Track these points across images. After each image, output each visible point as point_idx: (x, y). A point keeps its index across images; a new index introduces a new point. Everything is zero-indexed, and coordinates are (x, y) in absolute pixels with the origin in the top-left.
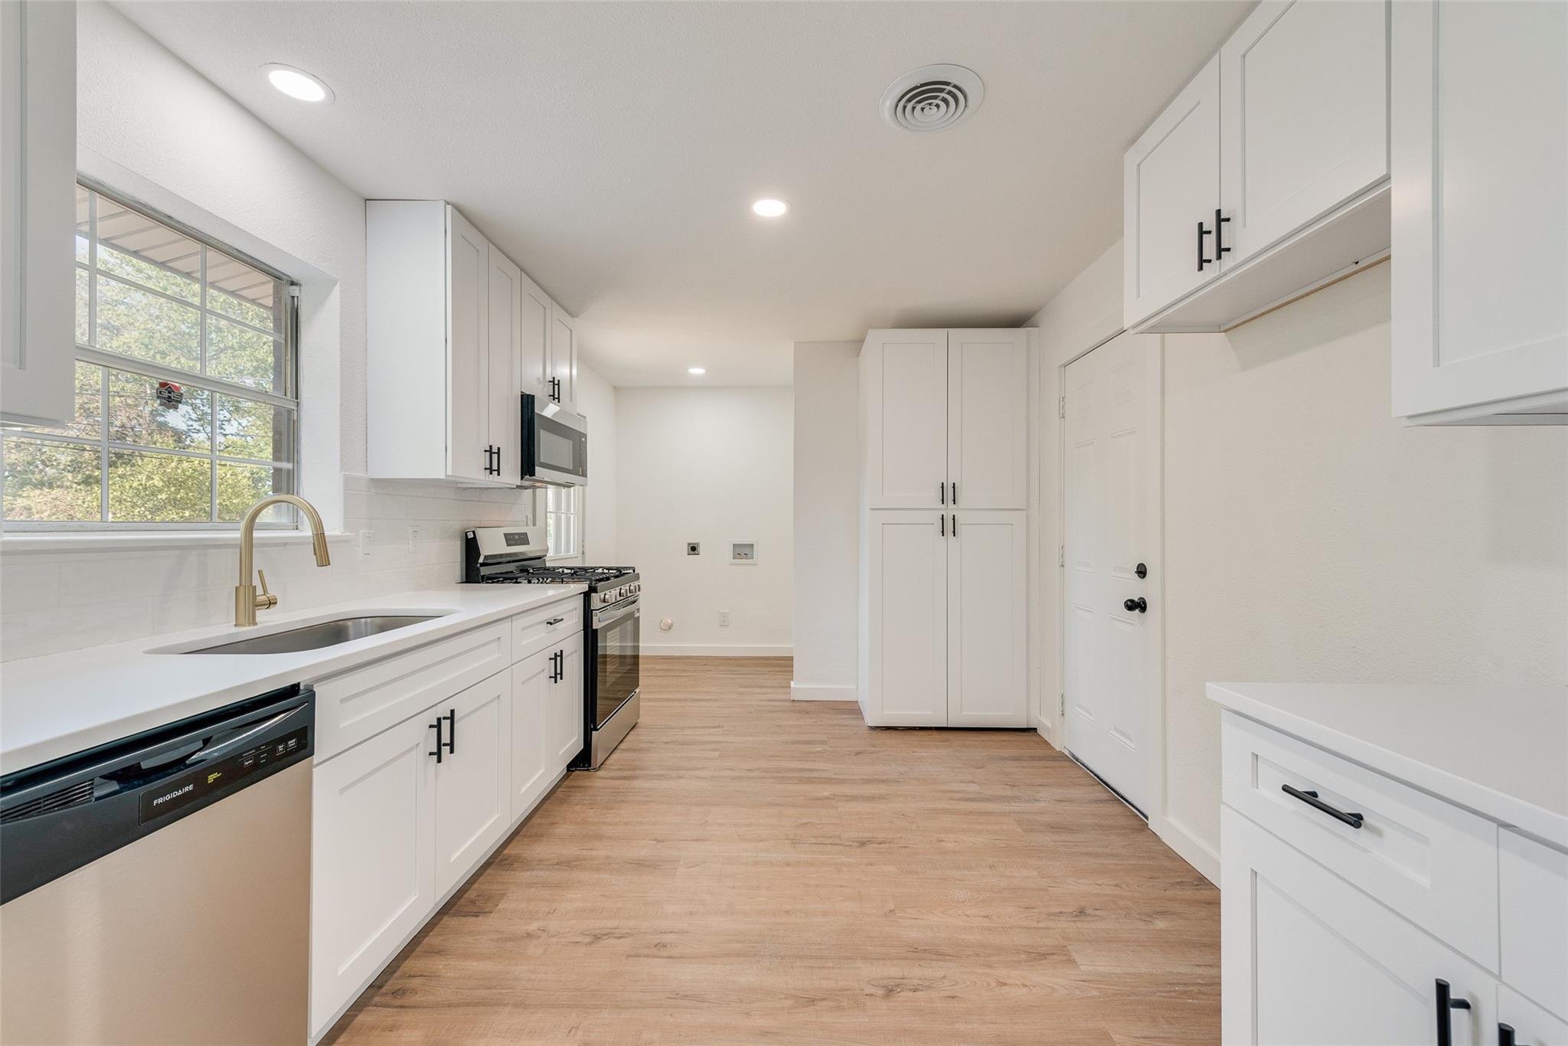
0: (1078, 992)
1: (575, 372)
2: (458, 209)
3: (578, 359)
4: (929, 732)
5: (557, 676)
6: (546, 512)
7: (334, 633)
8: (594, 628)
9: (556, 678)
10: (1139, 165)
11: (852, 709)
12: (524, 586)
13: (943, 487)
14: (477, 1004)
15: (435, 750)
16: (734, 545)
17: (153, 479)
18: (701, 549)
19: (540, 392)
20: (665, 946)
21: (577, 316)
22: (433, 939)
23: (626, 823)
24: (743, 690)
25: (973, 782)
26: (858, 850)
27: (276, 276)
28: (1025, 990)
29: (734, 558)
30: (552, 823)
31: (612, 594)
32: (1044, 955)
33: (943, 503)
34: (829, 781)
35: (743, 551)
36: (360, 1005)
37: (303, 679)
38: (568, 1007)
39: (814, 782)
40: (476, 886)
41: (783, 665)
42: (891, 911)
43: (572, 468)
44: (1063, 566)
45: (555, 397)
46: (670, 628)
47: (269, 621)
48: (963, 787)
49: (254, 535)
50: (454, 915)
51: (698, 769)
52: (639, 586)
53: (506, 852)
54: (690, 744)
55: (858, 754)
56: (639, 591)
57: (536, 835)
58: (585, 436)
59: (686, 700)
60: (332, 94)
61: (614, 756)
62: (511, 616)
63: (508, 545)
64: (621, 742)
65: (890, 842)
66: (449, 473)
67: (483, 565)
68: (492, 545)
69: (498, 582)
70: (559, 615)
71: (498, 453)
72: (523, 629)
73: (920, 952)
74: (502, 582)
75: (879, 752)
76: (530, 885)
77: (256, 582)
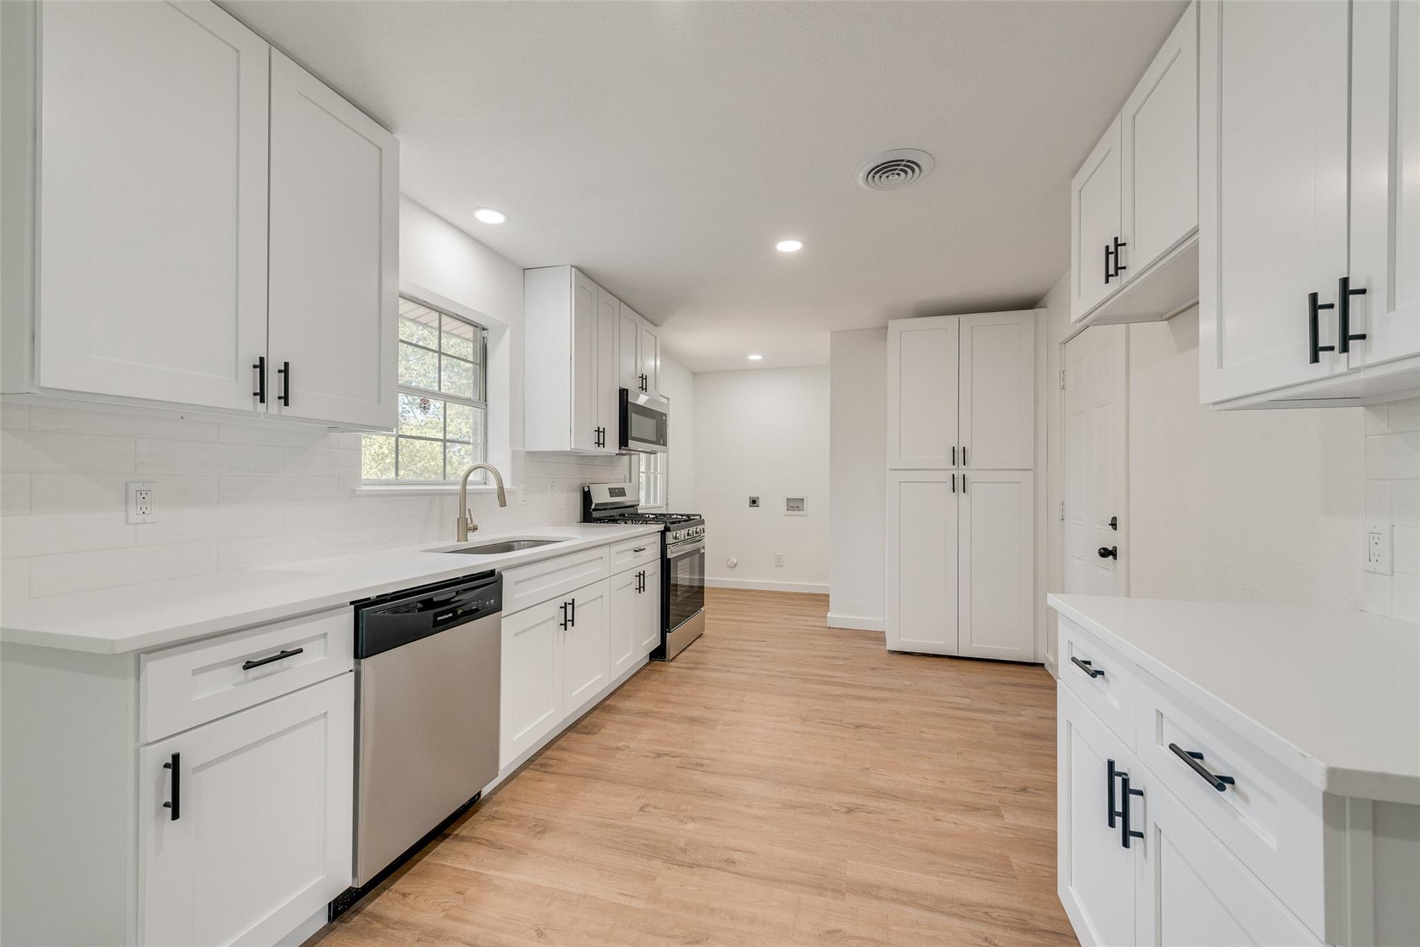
0: (996, 833)
1: (658, 363)
2: (578, 268)
3: (661, 352)
4: (942, 659)
5: (641, 588)
6: (639, 472)
7: (507, 547)
8: (668, 557)
9: (640, 589)
10: (1080, 191)
11: (879, 637)
12: (623, 525)
13: (954, 451)
14: (587, 777)
15: (563, 623)
16: (788, 499)
17: (382, 448)
18: (761, 502)
19: (632, 385)
20: (702, 765)
21: (660, 326)
22: (562, 742)
23: (686, 696)
24: (790, 617)
25: (967, 697)
26: (853, 730)
27: (475, 325)
28: (953, 825)
29: (788, 510)
30: (637, 690)
31: (682, 534)
32: (978, 809)
33: (954, 464)
34: (843, 685)
35: (795, 505)
36: (523, 767)
37: (497, 567)
38: (639, 786)
39: (831, 685)
40: (588, 719)
41: (821, 600)
42: (866, 768)
43: (655, 440)
44: (1063, 519)
45: (644, 388)
46: (735, 566)
47: (475, 539)
48: (957, 700)
49: (467, 488)
50: (574, 732)
51: (743, 667)
52: (703, 529)
53: (607, 703)
54: (740, 651)
55: (873, 669)
56: (704, 532)
57: (627, 696)
58: (665, 415)
59: (742, 621)
60: (508, 219)
61: (683, 654)
62: (609, 544)
63: (611, 496)
64: (689, 645)
65: (880, 729)
66: (573, 447)
67: (594, 510)
68: (601, 496)
69: (604, 522)
70: (643, 546)
71: (604, 432)
72: (617, 553)
73: (879, 794)
74: (607, 522)
75: (892, 669)
76: (619, 723)
77: (468, 516)
